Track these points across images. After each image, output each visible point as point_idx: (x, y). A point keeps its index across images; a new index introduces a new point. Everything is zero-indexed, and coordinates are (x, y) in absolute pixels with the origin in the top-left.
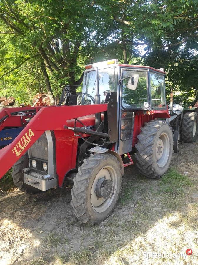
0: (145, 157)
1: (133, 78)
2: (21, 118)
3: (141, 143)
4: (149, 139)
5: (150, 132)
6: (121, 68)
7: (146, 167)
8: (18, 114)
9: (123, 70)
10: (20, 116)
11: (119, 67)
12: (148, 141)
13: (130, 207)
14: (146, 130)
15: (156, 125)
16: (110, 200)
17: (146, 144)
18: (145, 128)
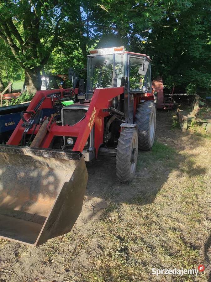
0: (144, 132)
1: (144, 65)
2: (52, 100)
3: (139, 121)
4: (147, 117)
5: (146, 112)
6: (128, 55)
7: (144, 141)
8: (50, 96)
9: (130, 57)
10: (51, 99)
11: (126, 54)
12: (146, 120)
13: (144, 170)
14: (142, 110)
15: (149, 106)
16: (133, 165)
17: (145, 121)
18: (141, 108)
